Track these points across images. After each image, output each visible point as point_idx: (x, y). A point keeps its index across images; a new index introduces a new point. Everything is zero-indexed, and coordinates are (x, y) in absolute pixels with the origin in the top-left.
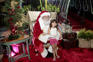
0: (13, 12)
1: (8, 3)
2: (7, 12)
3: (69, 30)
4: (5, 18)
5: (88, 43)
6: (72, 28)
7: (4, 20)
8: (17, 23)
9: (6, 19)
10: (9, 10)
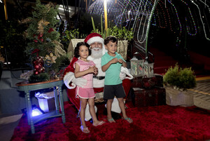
0: (40, 38)
1: (33, 24)
2: (30, 39)
3: (147, 70)
4: (27, 48)
5: (185, 96)
6: (152, 67)
7: (25, 51)
8: (47, 57)
9: (28, 50)
10: (34, 35)
